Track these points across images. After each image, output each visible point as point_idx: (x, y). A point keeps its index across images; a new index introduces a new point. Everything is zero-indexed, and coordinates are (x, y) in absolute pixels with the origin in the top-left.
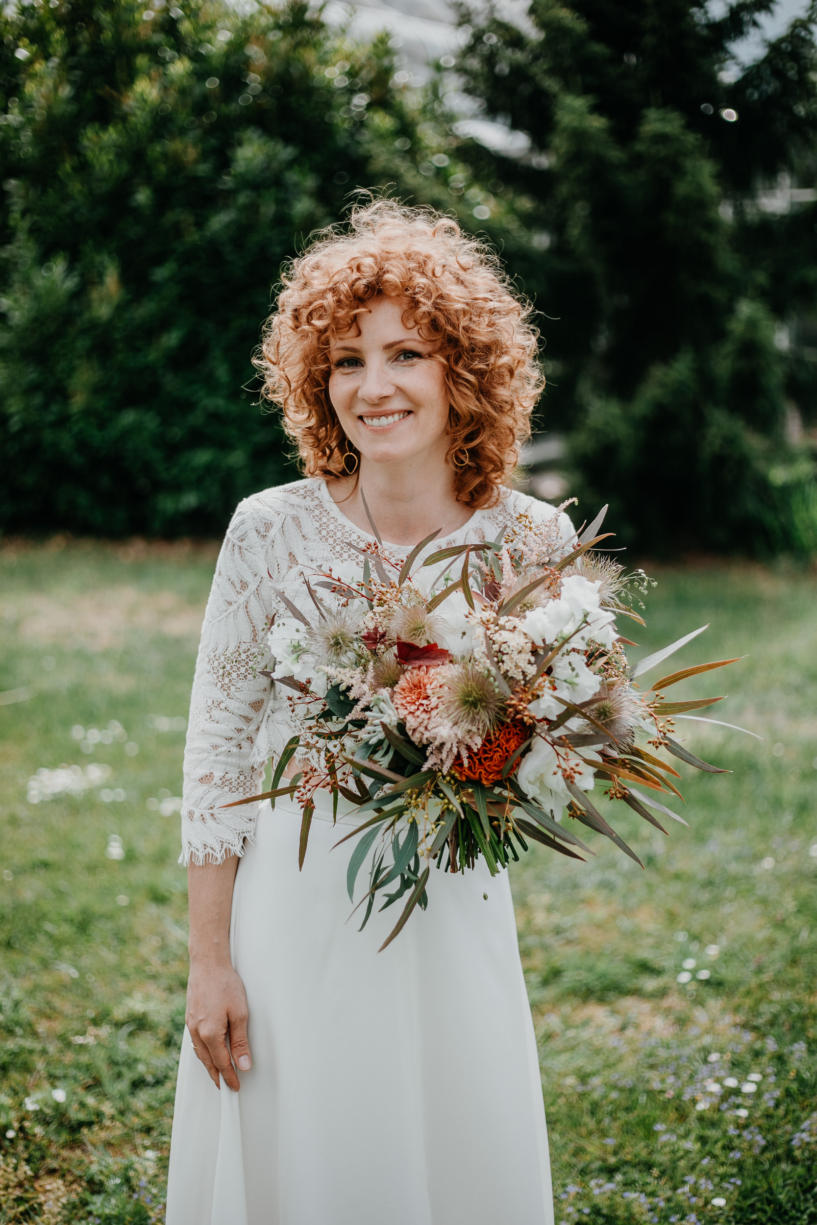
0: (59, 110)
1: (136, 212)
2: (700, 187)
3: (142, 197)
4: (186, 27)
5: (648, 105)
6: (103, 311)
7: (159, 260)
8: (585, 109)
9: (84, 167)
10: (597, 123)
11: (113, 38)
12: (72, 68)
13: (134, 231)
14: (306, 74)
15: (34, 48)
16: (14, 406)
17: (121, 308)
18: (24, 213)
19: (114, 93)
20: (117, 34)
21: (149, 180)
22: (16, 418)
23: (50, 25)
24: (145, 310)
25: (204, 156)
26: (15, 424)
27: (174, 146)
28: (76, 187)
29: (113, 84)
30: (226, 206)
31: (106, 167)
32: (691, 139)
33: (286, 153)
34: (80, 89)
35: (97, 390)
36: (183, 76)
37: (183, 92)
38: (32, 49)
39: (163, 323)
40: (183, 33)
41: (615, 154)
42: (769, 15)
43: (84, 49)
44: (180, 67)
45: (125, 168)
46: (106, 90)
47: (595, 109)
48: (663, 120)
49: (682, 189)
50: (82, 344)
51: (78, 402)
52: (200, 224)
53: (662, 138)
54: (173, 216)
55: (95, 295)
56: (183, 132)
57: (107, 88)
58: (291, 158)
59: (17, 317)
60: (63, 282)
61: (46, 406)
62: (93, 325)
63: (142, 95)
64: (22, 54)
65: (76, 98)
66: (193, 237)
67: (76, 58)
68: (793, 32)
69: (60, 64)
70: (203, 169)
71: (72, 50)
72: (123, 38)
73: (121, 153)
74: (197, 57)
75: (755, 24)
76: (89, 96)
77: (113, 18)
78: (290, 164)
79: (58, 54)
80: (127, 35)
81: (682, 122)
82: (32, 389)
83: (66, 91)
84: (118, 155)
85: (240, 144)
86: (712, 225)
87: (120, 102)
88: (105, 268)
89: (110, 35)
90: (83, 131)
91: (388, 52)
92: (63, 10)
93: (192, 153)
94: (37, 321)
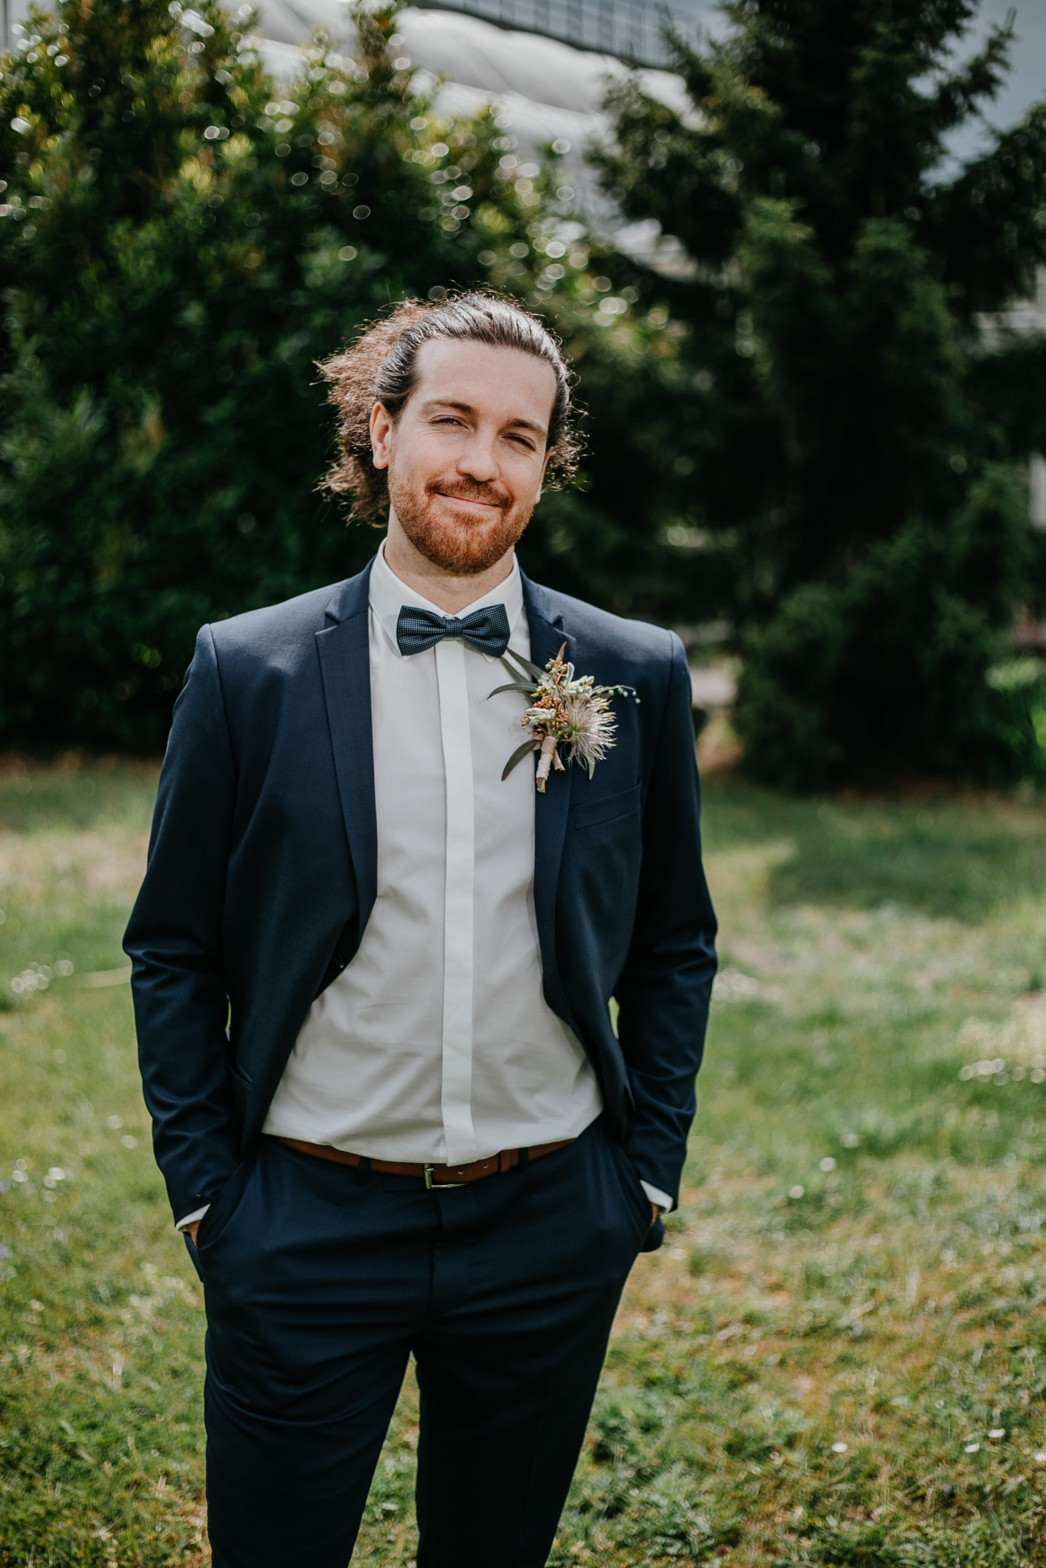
0: (78, 198)
1: (184, 332)
2: (931, 318)
3: (193, 314)
4: (238, 96)
5: (869, 213)
6: (142, 462)
7: (213, 396)
8: (787, 215)
9: (112, 273)
10: (798, 233)
11: (147, 108)
12: (90, 145)
13: (184, 358)
14: (395, 159)
15: (37, 118)
16: (23, 583)
17: (164, 457)
18: (28, 332)
19: (151, 180)
20: (152, 103)
21: (200, 293)
22: (22, 601)
23: (55, 89)
24: (194, 461)
25: (270, 261)
26: (23, 606)
27: (235, 249)
28: (105, 301)
29: (147, 166)
30: (296, 329)
31: (145, 273)
32: (919, 256)
33: (373, 261)
34: (102, 171)
35: (129, 564)
36: (241, 159)
37: (242, 180)
38: (34, 119)
39: (218, 479)
40: (236, 103)
41: (821, 273)
42: (988, 98)
43: (107, 121)
44: (238, 148)
45: (167, 277)
46: (138, 175)
47: (799, 216)
48: (885, 232)
49: (907, 320)
50: (112, 504)
51: (106, 579)
52: (266, 349)
53: (882, 255)
54: (229, 341)
55: (130, 440)
56: (242, 231)
57: (141, 173)
58: (377, 266)
59: (22, 466)
60: (85, 424)
61: (62, 584)
62: (129, 477)
63: (191, 182)
64: (21, 124)
65: (99, 184)
66: (257, 366)
67: (96, 133)
68: (1033, 122)
69: (73, 140)
70: (267, 280)
71: (91, 122)
72: (160, 108)
73: (162, 257)
74: (255, 135)
75: (972, 109)
76: (115, 181)
77: (147, 82)
78: (380, 274)
79: (71, 127)
80: (165, 105)
81: (910, 235)
82: (44, 562)
83: (86, 175)
84: (160, 261)
85: (315, 249)
86: (943, 366)
87: (158, 191)
88: (143, 405)
89: (143, 103)
90: (110, 228)
91: (496, 133)
92: (75, 69)
93: (255, 259)
94: (50, 474)
